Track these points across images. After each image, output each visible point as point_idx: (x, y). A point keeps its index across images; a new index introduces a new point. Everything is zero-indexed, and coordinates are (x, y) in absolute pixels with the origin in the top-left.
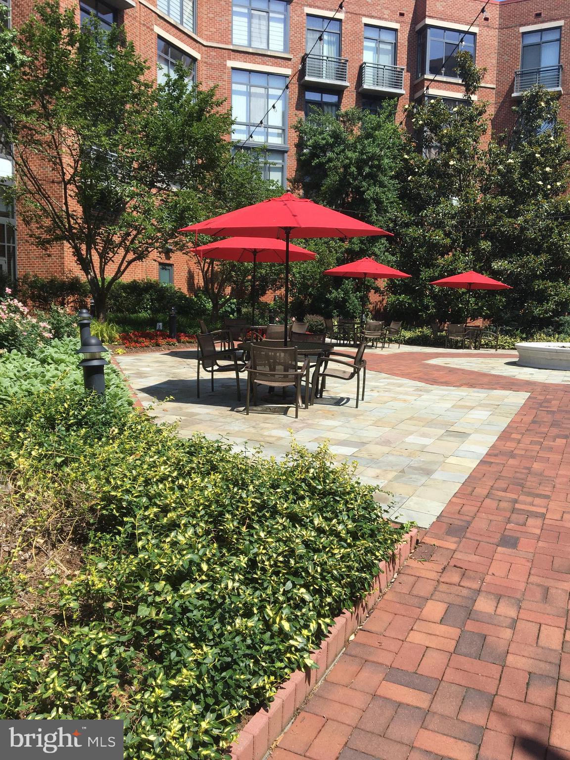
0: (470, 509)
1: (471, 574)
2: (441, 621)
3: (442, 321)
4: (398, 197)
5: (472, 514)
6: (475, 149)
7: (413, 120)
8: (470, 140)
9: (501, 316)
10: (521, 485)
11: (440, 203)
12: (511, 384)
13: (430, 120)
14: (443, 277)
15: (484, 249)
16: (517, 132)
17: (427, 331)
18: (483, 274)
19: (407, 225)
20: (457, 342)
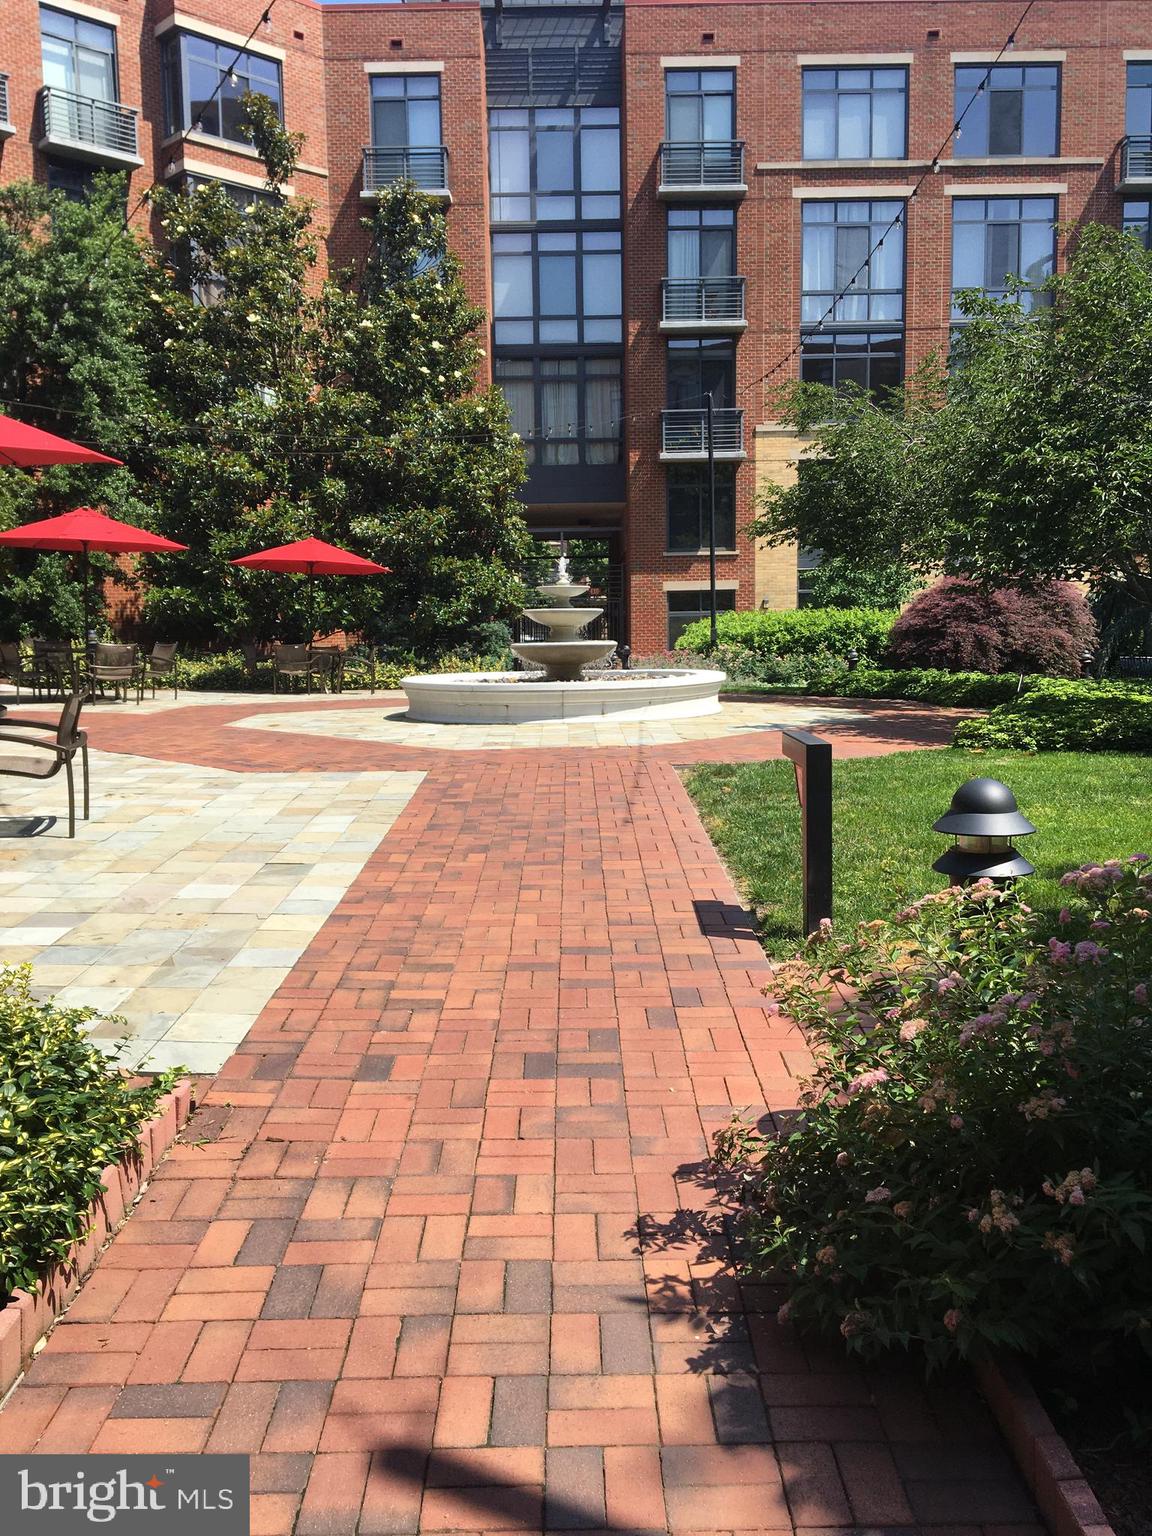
0: (304, 1018)
1: (300, 1148)
2: (236, 1259)
3: (266, 638)
4: (145, 382)
5: (308, 1027)
6: (297, 294)
7: (165, 223)
8: (284, 275)
9: (376, 626)
10: (402, 952)
11: (236, 399)
12: (392, 758)
13: (201, 225)
14: (258, 549)
15: (332, 495)
16: (375, 268)
17: (234, 660)
18: (335, 545)
19: (172, 441)
20: (297, 679)
